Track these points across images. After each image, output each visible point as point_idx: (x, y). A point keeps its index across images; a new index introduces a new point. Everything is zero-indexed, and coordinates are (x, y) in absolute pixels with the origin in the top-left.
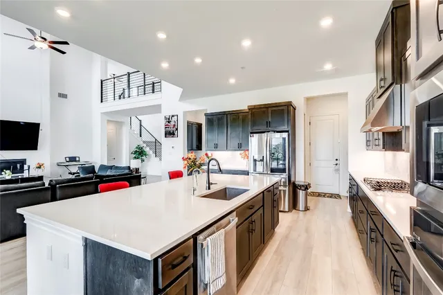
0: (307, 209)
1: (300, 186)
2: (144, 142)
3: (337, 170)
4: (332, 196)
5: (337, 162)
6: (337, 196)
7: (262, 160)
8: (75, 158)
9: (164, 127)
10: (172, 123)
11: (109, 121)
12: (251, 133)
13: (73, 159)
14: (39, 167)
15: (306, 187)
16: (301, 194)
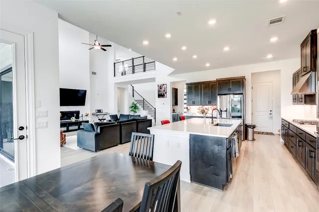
0: (253, 140)
1: (250, 126)
2: (135, 100)
3: (271, 118)
4: (267, 134)
5: (271, 112)
6: (272, 134)
7: (226, 111)
8: (100, 110)
9: (157, 91)
10: (163, 89)
11: (118, 88)
12: (218, 95)
13: (99, 111)
14: (87, 116)
15: (254, 127)
16: (250, 130)
